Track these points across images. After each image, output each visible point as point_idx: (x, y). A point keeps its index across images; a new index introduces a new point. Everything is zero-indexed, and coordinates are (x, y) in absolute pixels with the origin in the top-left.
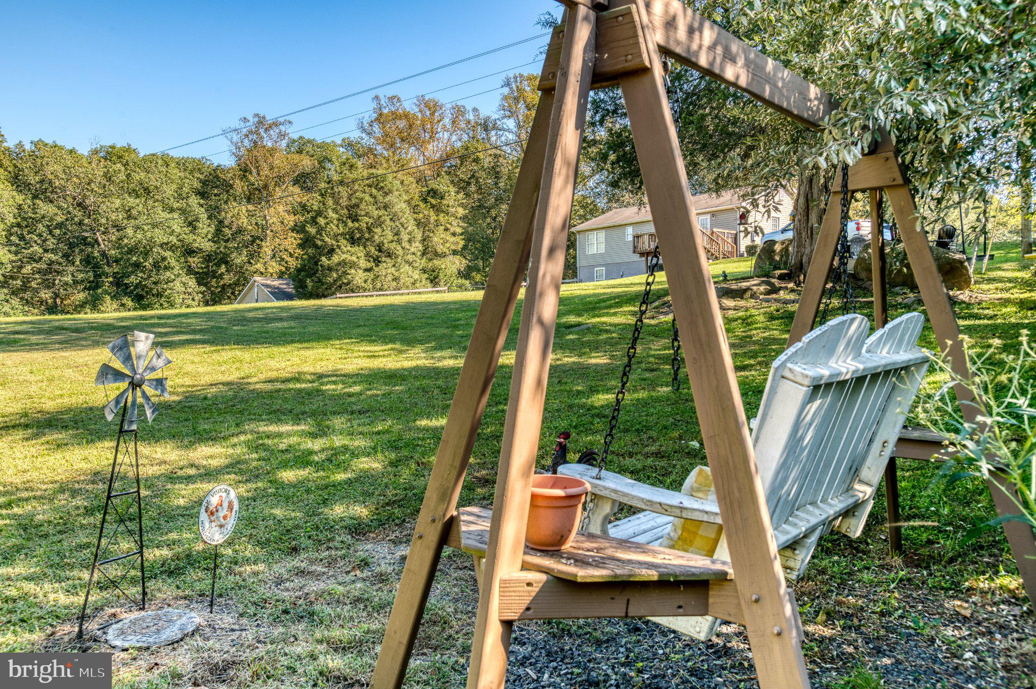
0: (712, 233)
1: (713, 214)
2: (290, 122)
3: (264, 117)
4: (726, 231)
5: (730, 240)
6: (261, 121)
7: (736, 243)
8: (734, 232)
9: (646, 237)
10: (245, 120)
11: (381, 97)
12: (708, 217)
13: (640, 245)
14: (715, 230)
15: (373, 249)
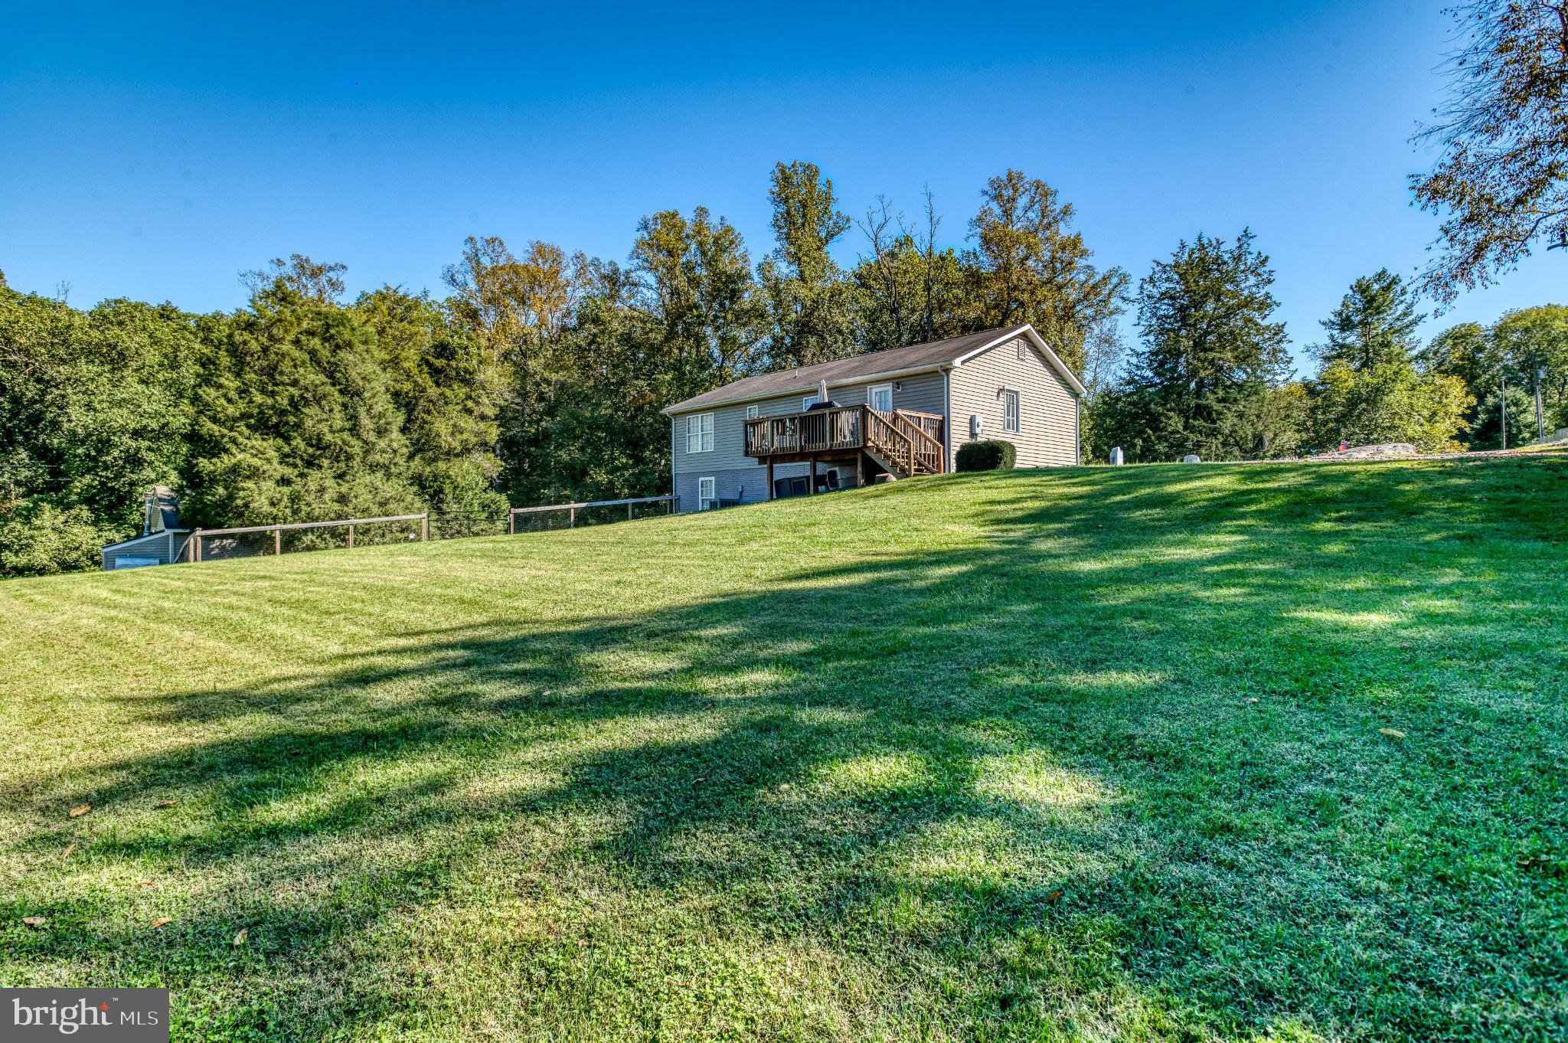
0: (896, 417)
1: (898, 382)
2: (344, 267)
3: (307, 260)
4: (923, 415)
5: (930, 434)
6: (301, 264)
7: (941, 439)
8: (939, 417)
9: (768, 424)
10: (280, 263)
11: (478, 239)
12: (888, 387)
13: (755, 441)
14: (900, 412)
15: (302, 445)
